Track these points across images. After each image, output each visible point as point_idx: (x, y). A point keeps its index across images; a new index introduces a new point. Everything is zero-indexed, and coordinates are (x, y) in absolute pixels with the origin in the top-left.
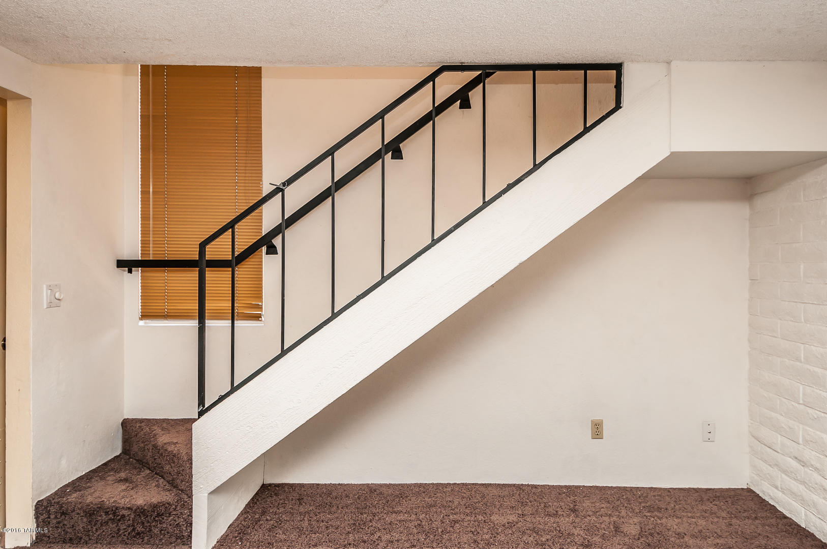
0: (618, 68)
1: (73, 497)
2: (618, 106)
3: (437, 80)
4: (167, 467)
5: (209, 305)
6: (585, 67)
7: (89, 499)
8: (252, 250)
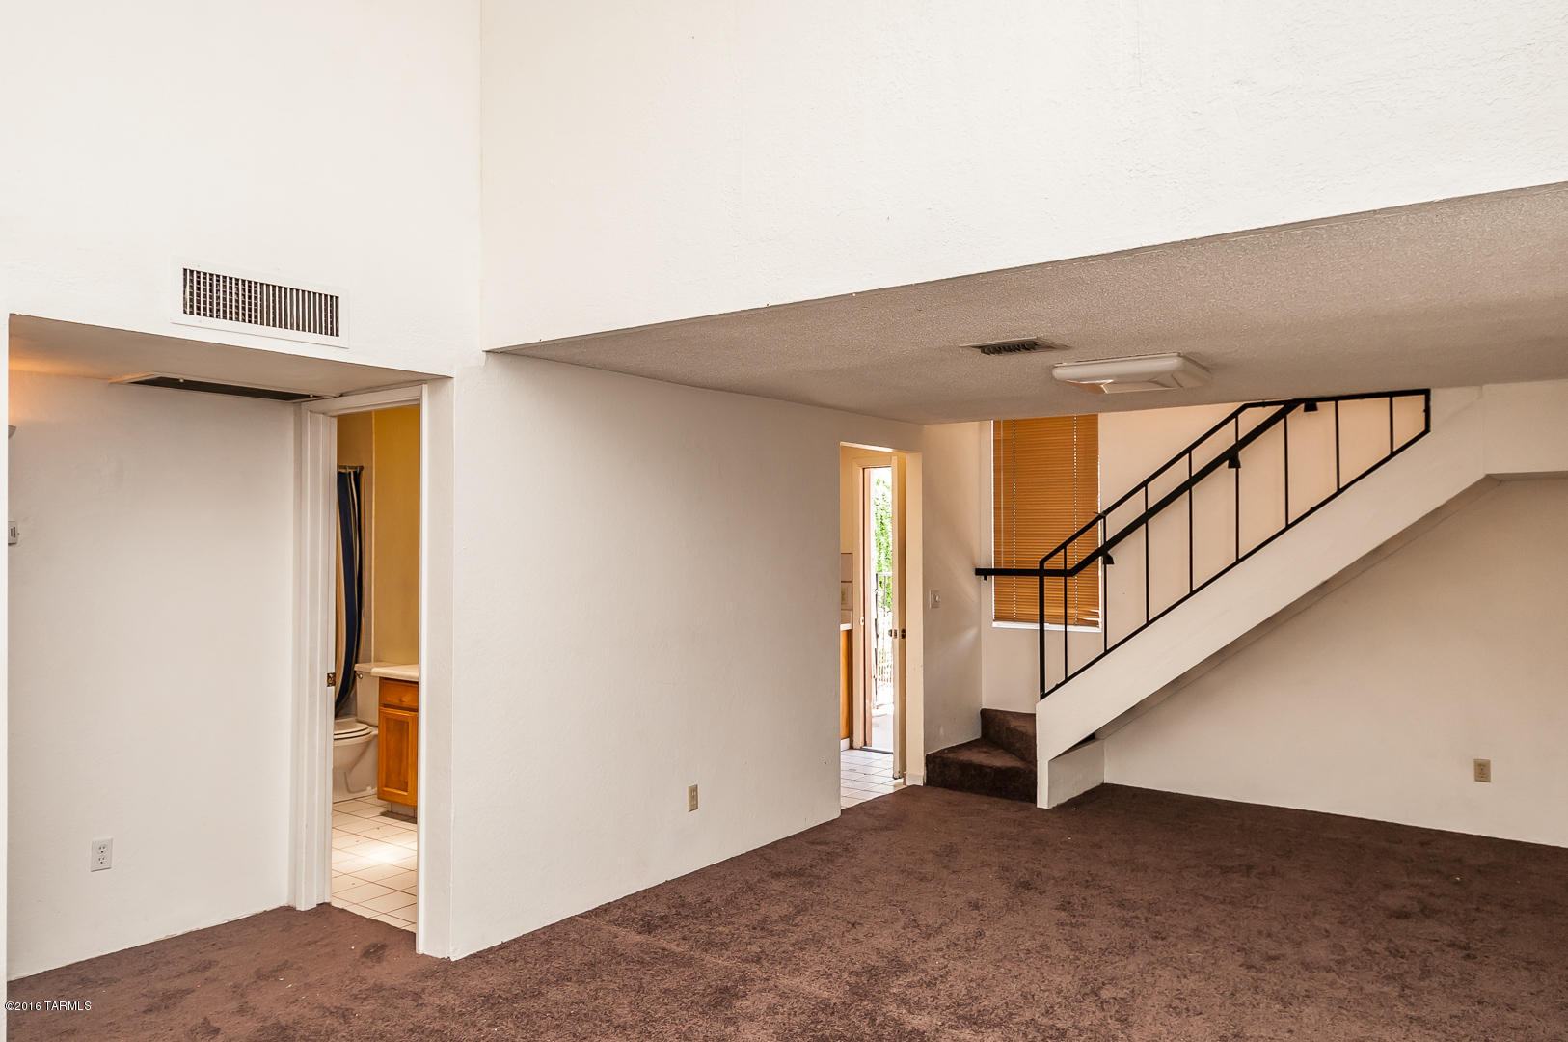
0: (1426, 392)
1: (951, 755)
2: (1427, 431)
3: (1240, 416)
4: (1018, 745)
5: (1047, 611)
6: (1391, 395)
7: (962, 758)
8: (1090, 560)
